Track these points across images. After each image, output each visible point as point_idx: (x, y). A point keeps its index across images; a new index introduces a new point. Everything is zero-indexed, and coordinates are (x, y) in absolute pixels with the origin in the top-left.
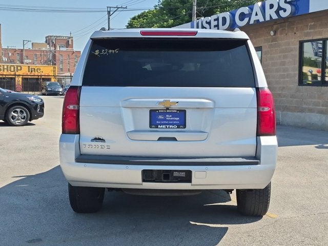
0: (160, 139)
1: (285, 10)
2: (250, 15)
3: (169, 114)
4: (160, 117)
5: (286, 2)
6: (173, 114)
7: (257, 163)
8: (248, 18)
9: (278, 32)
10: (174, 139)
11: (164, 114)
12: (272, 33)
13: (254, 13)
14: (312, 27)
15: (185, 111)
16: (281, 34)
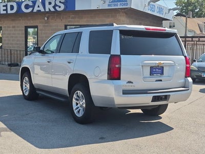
0: (157, 81)
1: (60, 7)
2: (33, 7)
3: (158, 68)
4: (154, 70)
5: (60, 2)
6: (159, 69)
7: (188, 90)
8: (32, 9)
9: (50, 18)
10: (161, 80)
11: (155, 69)
12: (46, 19)
13: (36, 6)
14: (72, 18)
15: (163, 67)
16: (52, 19)
